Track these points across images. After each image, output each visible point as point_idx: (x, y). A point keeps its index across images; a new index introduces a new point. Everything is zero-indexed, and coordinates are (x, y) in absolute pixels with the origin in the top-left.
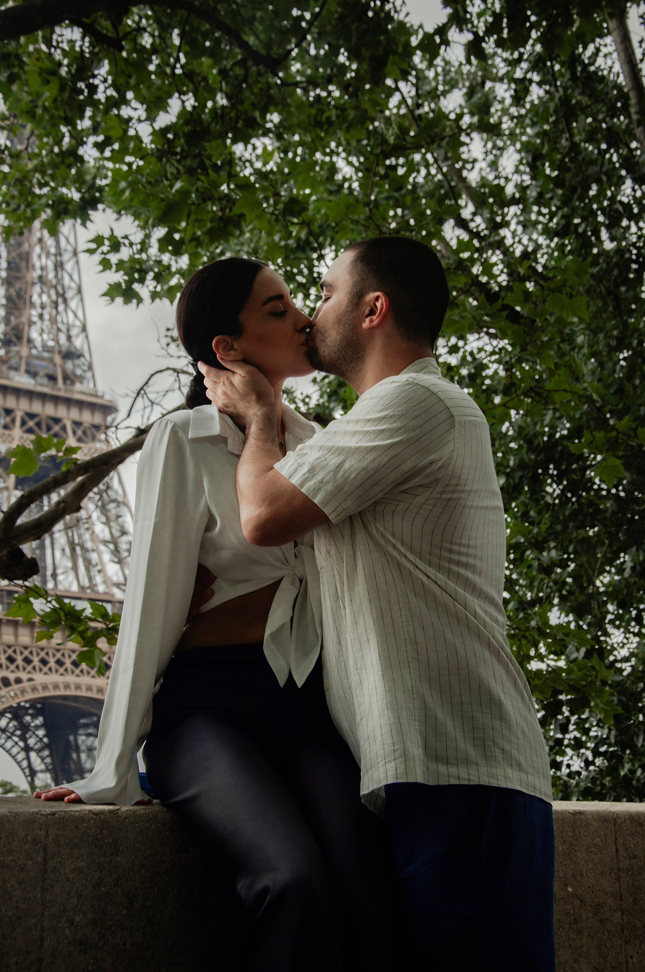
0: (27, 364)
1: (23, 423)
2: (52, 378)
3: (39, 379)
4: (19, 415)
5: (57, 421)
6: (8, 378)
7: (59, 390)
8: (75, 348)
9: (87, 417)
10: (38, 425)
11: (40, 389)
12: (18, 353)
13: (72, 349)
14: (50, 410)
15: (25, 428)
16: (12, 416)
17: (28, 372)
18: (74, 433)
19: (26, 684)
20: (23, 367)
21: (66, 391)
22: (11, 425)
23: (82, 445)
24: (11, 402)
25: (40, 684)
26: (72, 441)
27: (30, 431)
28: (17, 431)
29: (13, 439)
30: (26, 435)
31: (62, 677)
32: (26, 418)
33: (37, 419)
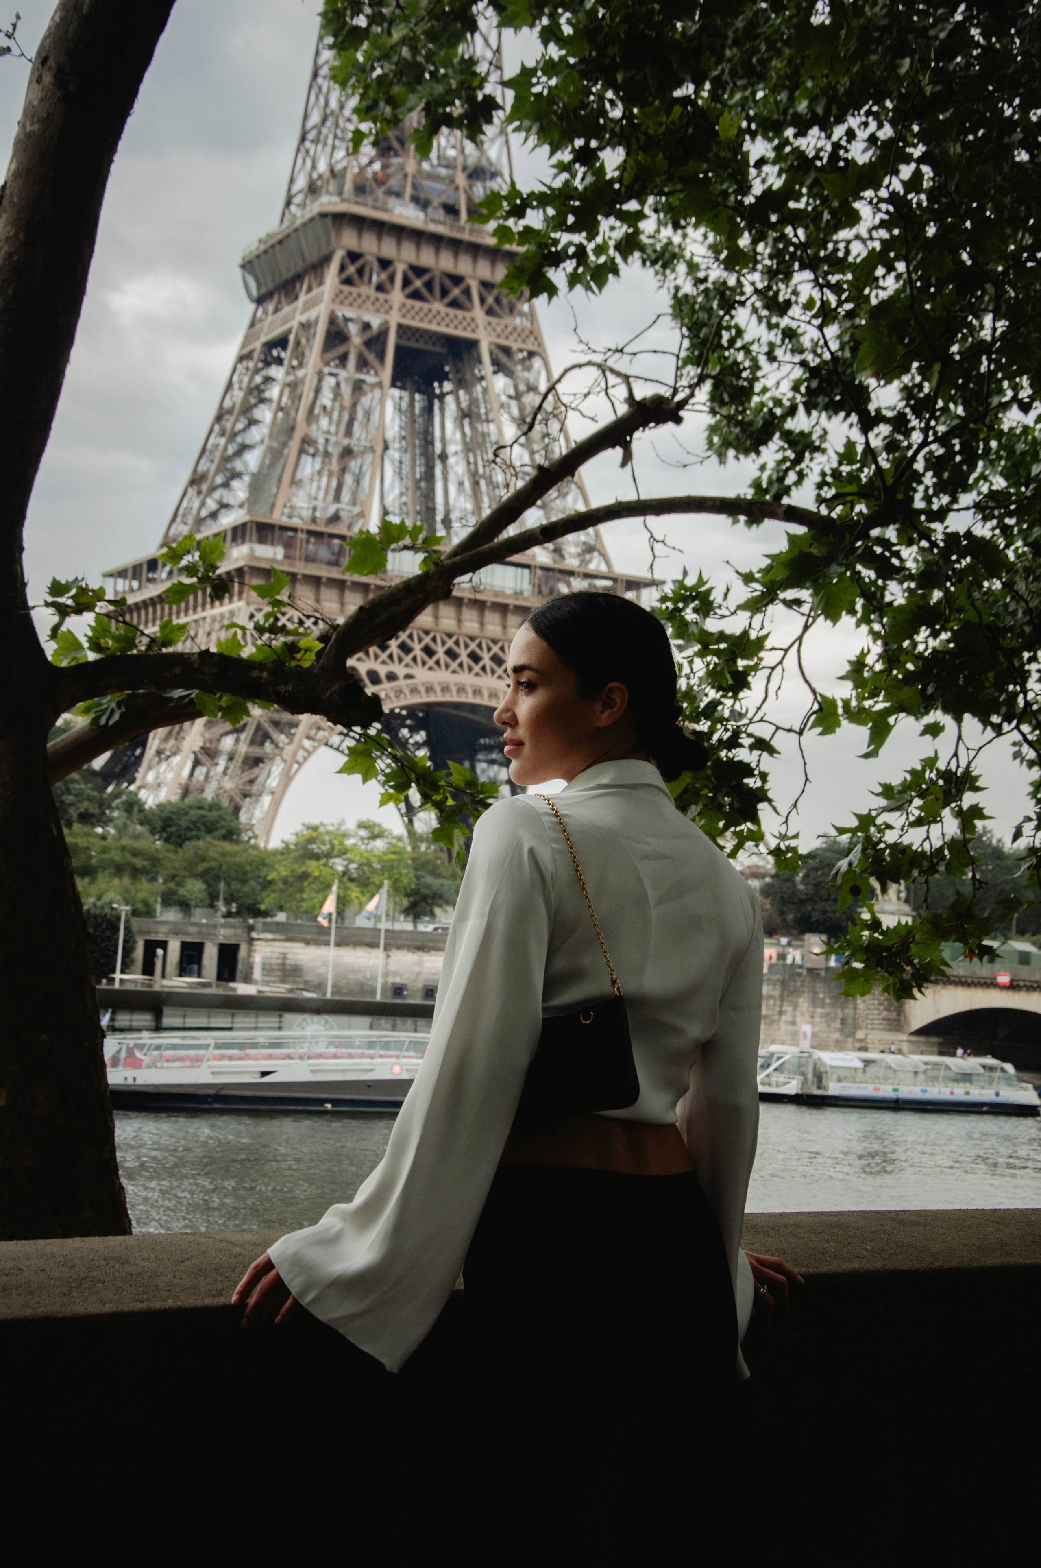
0: (414, 186)
1: (406, 282)
2: (451, 210)
3: (430, 210)
4: (400, 269)
5: (457, 280)
6: (385, 210)
7: (462, 229)
8: (488, 159)
10: (429, 285)
11: (432, 228)
12: (402, 167)
13: (484, 162)
14: (446, 262)
15: (409, 290)
16: (390, 269)
17: (415, 199)
18: (482, 300)
19: (402, 683)
20: (409, 191)
21: (472, 231)
22: (388, 285)
23: (494, 320)
24: (388, 248)
25: (423, 684)
26: (478, 313)
27: (416, 295)
28: (397, 295)
29: (391, 308)
30: (410, 302)
31: (455, 676)
32: (410, 274)
33: (426, 277)
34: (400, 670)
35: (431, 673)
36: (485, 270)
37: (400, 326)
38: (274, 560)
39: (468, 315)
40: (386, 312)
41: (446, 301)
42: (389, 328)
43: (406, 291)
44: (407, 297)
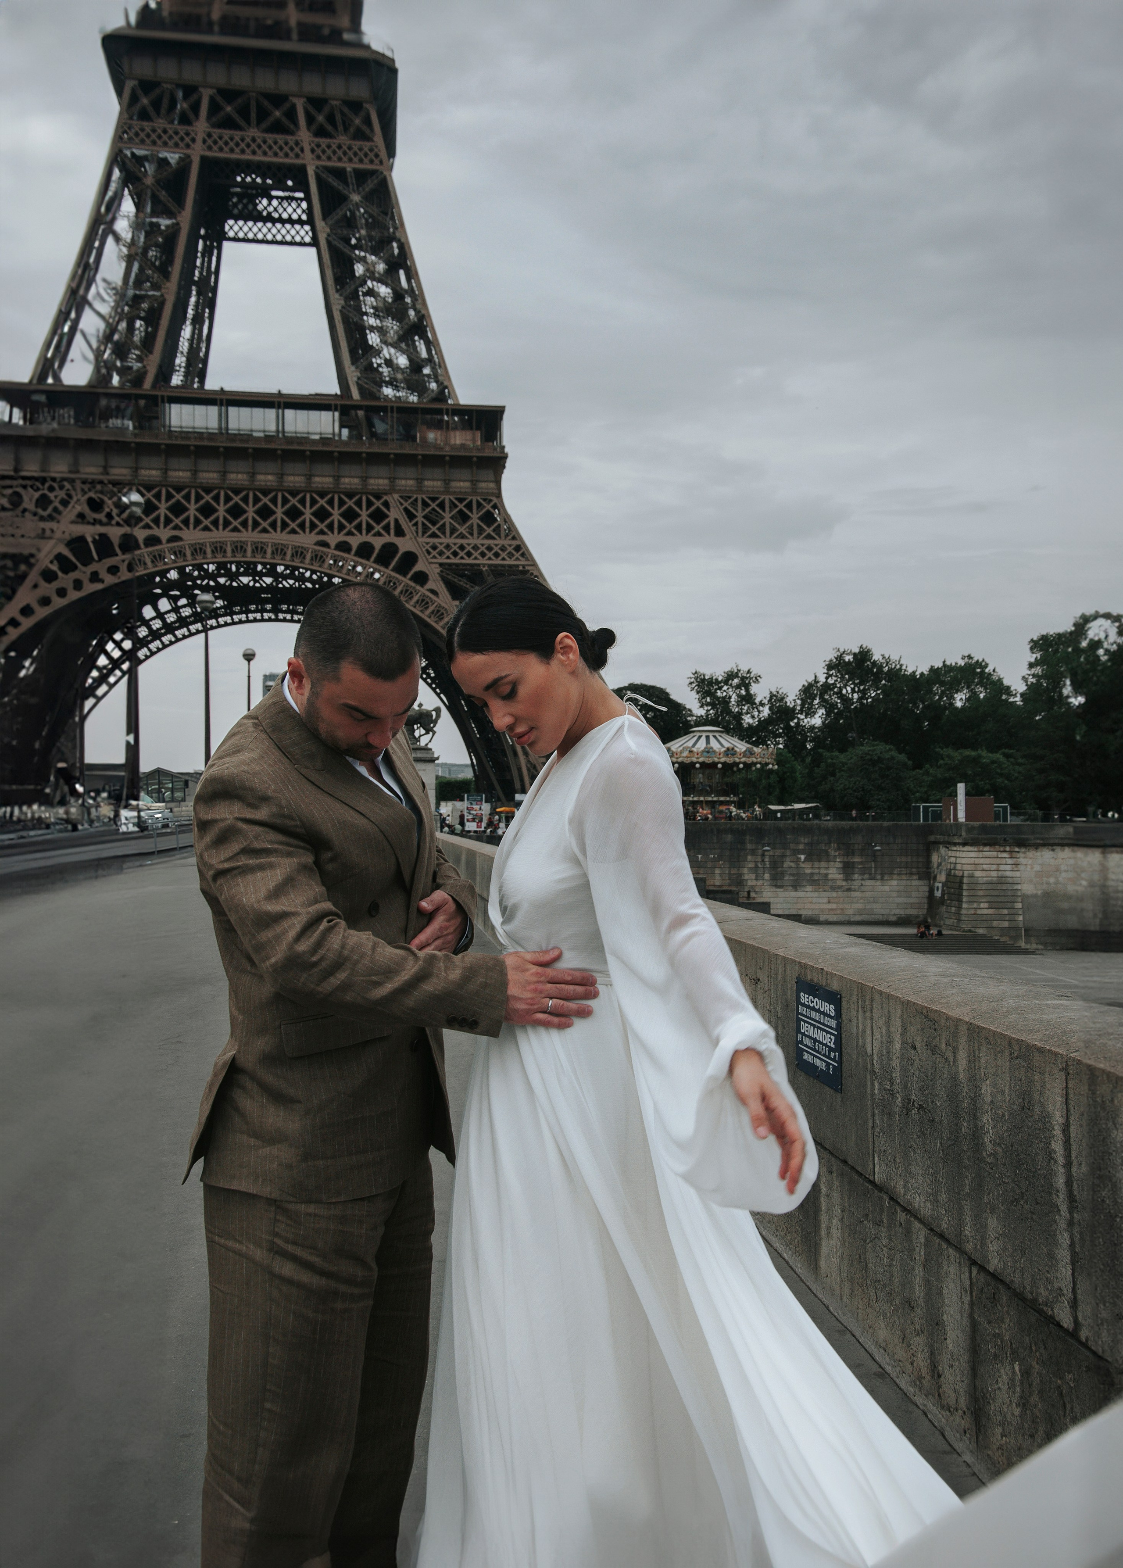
1: (214, 108)
4: (206, 95)
5: (279, 99)
9: (335, 88)
10: (263, 115)
14: (266, 80)
15: (216, 118)
16: (195, 96)
18: (310, 120)
19: (164, 547)
22: (192, 116)
23: (323, 141)
24: (192, 72)
25: (193, 548)
26: (304, 135)
27: (229, 123)
28: (201, 126)
29: (193, 140)
30: (216, 132)
32: (219, 99)
33: (240, 101)
34: (164, 534)
35: (206, 534)
36: (313, 85)
37: (203, 159)
39: (290, 139)
40: (188, 146)
41: (264, 125)
42: (190, 163)
43: (214, 119)
44: (214, 126)
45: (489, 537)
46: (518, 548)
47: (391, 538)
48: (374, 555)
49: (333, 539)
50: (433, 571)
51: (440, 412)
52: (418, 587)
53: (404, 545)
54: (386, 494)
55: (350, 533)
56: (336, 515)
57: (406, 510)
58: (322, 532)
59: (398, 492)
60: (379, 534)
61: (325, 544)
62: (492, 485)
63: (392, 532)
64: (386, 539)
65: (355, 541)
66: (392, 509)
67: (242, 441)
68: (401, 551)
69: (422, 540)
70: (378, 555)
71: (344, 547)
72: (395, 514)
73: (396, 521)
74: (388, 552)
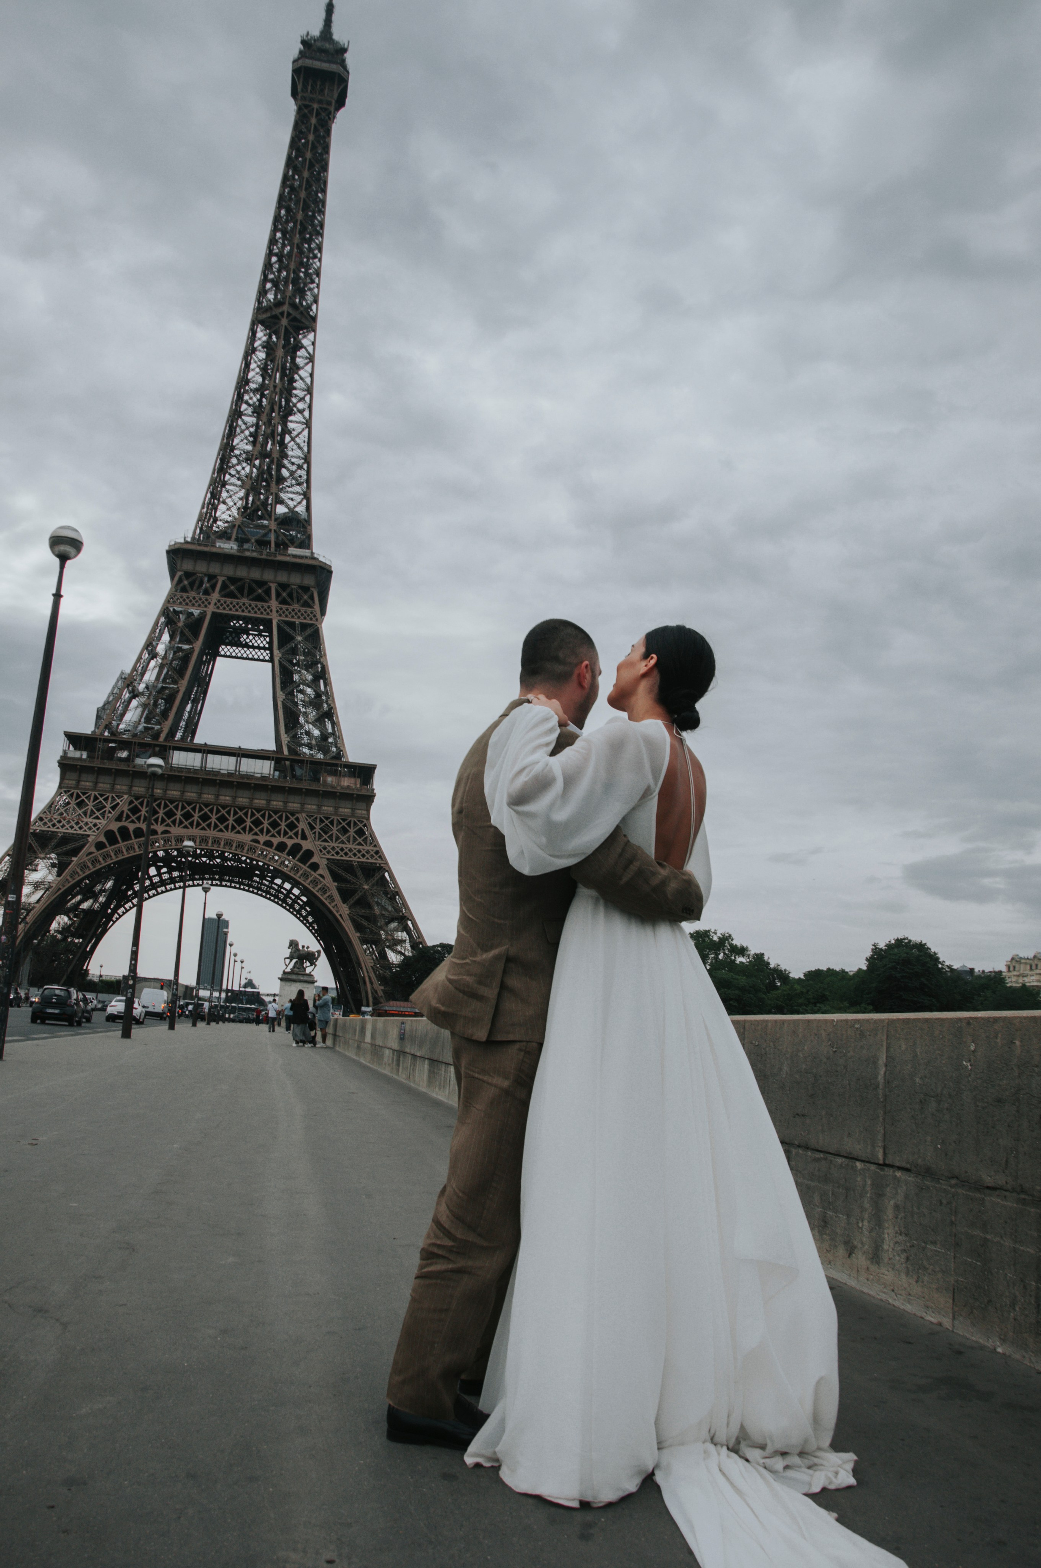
1: (224, 586)
2: (263, 543)
3: (245, 545)
4: (221, 580)
5: (261, 584)
6: (212, 546)
7: (269, 554)
8: (294, 513)
9: (295, 579)
10: (251, 591)
13: (291, 515)
14: (256, 574)
16: (214, 581)
18: (278, 595)
19: (159, 836)
21: (276, 554)
22: (211, 590)
23: (284, 607)
24: (215, 568)
25: (175, 837)
26: (274, 603)
27: (231, 595)
28: (215, 596)
29: (209, 603)
30: (223, 600)
31: (203, 832)
32: (228, 582)
33: (239, 584)
34: (160, 828)
35: (185, 830)
36: (283, 577)
37: (213, 613)
38: (80, 759)
39: (265, 605)
40: (206, 606)
41: (251, 597)
42: (206, 615)
43: (223, 593)
44: (222, 596)
45: (360, 844)
46: (377, 852)
47: (298, 841)
48: (287, 851)
49: (262, 838)
50: (323, 863)
51: (336, 765)
52: (312, 873)
53: (306, 845)
54: (298, 813)
55: (273, 836)
56: (266, 824)
57: (309, 823)
58: (256, 834)
59: (305, 812)
60: (291, 837)
61: (257, 842)
62: (364, 812)
63: (299, 836)
64: (296, 841)
65: (276, 841)
66: (301, 823)
67: (213, 775)
68: (305, 848)
69: (318, 843)
70: (289, 850)
71: (268, 844)
72: (302, 825)
73: (303, 830)
74: (296, 848)
